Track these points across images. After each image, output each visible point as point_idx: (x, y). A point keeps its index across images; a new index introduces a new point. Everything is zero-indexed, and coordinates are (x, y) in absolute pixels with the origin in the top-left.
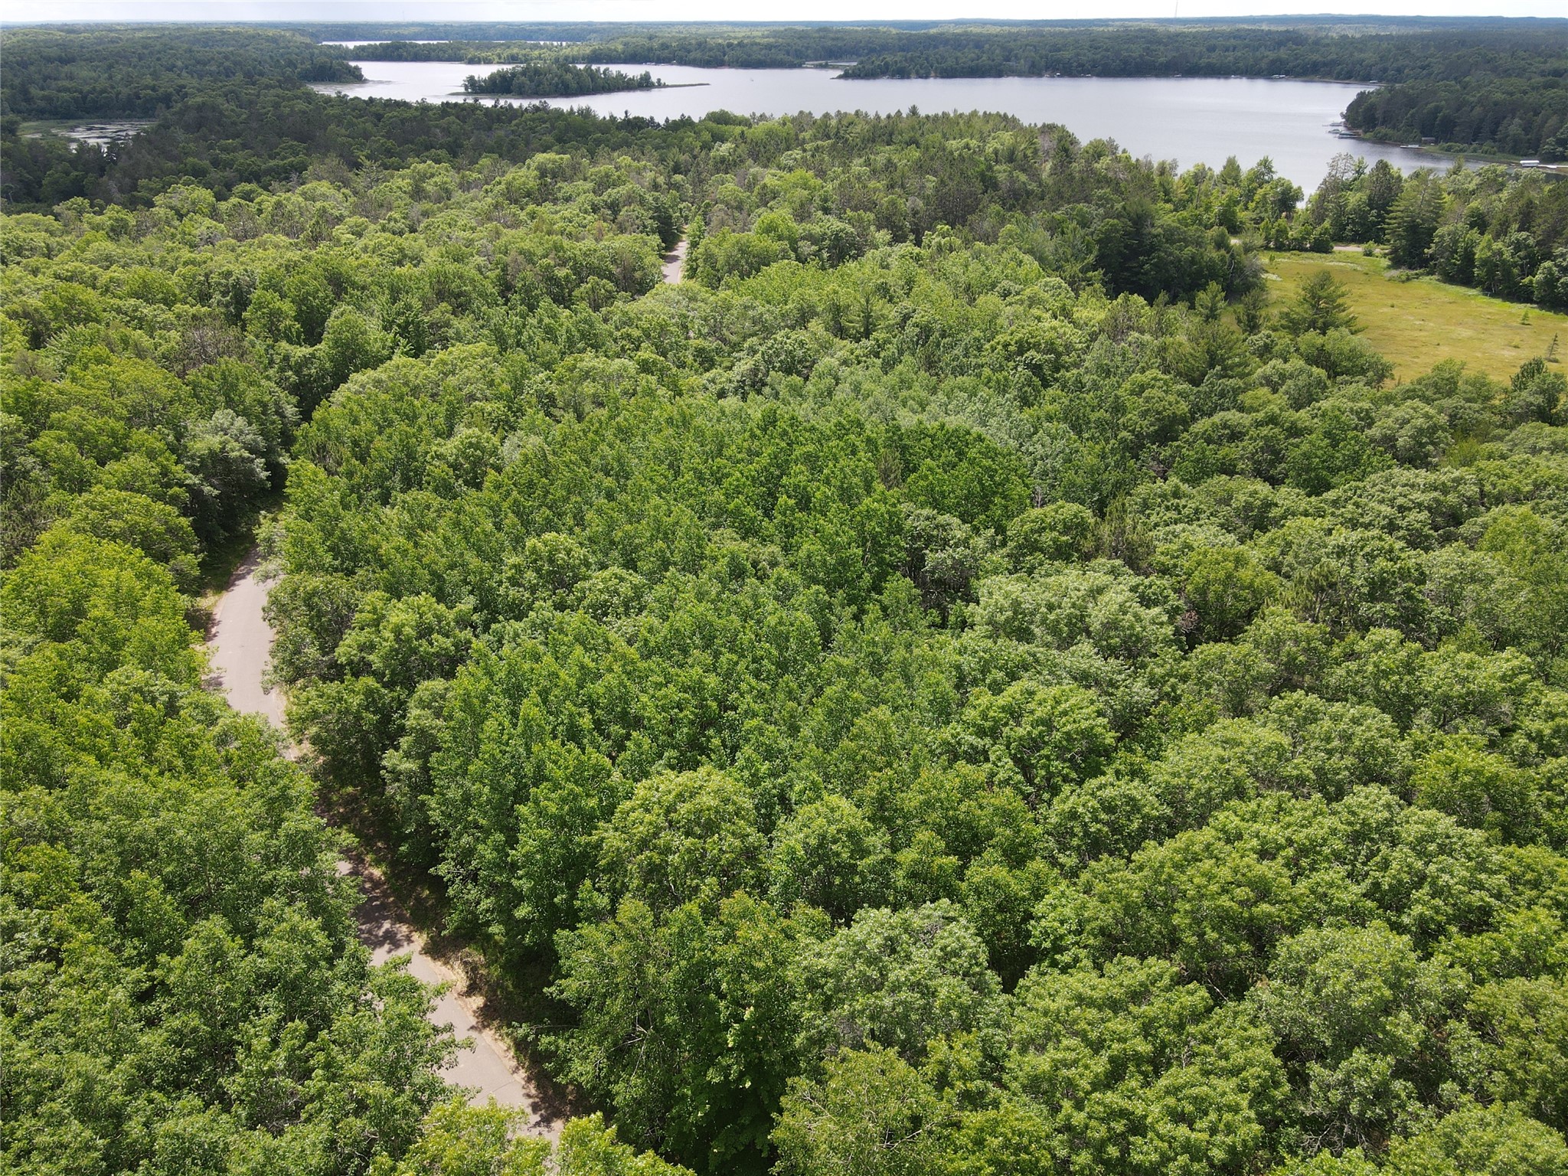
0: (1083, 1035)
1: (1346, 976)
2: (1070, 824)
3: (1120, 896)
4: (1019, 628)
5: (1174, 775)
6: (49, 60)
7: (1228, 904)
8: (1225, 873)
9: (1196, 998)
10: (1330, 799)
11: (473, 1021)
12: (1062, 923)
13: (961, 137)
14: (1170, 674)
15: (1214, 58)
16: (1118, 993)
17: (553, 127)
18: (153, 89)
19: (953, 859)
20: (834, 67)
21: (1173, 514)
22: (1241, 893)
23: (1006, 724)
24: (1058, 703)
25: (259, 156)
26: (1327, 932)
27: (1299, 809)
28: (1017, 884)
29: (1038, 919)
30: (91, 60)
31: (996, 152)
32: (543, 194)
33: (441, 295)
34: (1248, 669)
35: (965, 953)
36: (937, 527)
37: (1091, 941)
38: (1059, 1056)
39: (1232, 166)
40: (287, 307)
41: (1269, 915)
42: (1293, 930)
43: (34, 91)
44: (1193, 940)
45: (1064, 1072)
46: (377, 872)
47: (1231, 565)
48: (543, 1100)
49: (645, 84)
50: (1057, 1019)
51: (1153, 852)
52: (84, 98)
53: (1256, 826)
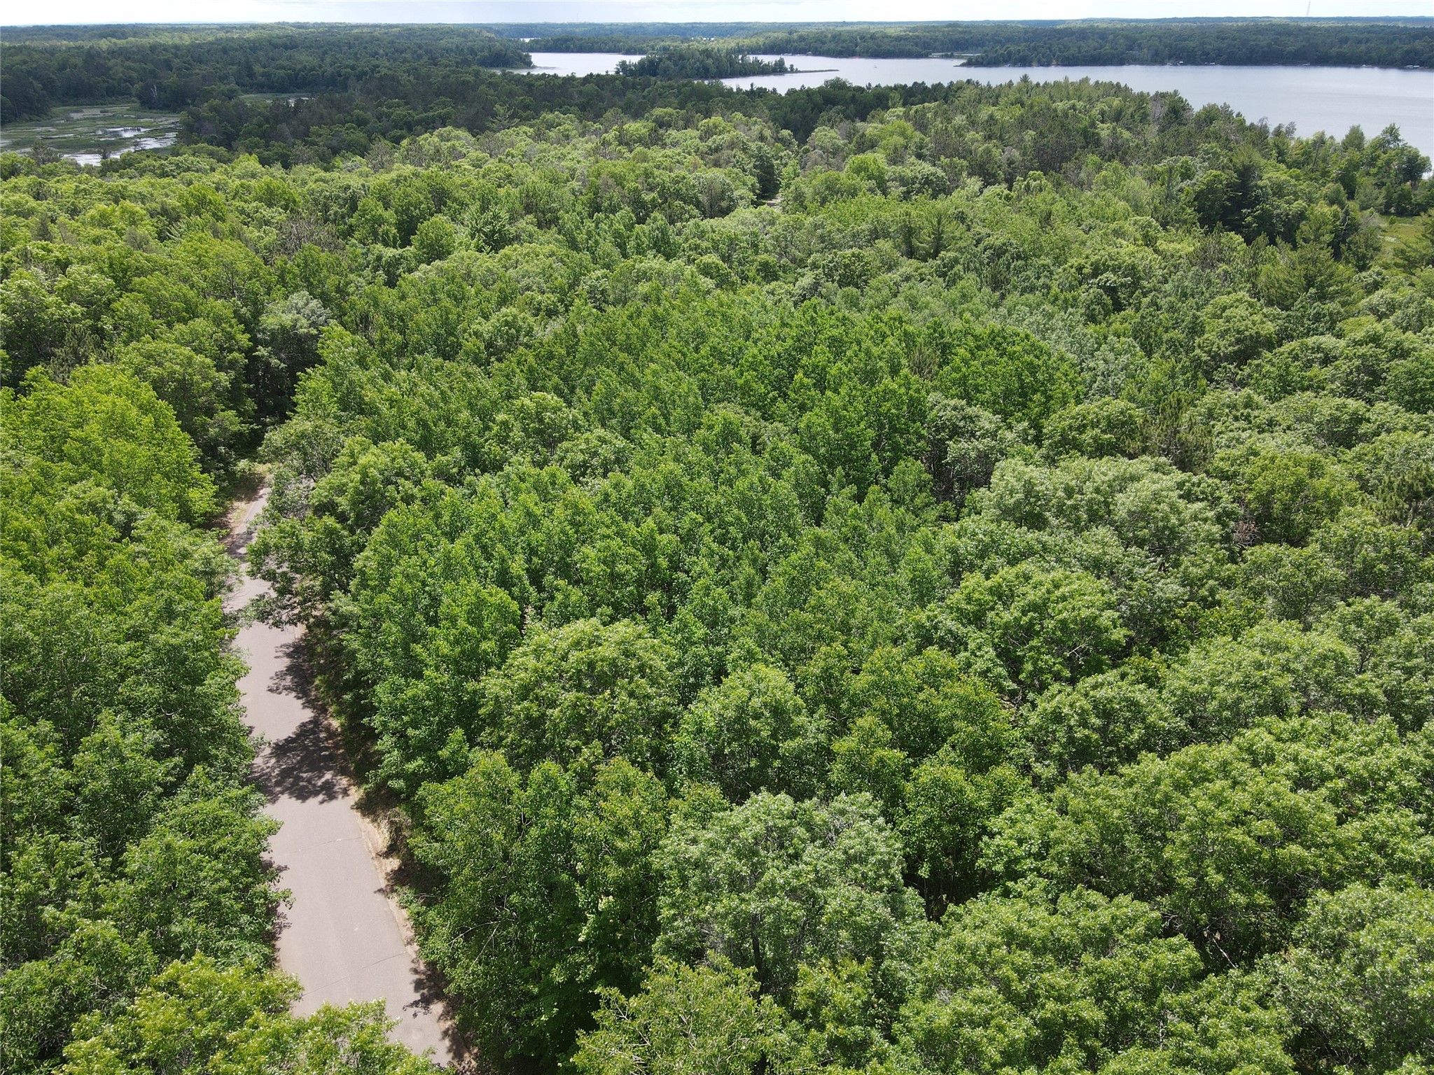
0: (1004, 987)
1: (1404, 953)
2: (1052, 727)
3: (1099, 816)
4: (1030, 514)
5: (1195, 681)
6: (276, 46)
7: (1240, 838)
8: (1241, 799)
9: (1180, 957)
10: (1403, 729)
11: (383, 883)
12: (1020, 842)
13: (1068, 99)
14: (1209, 575)
15: (1346, 49)
16: (1067, 934)
17: (680, 92)
18: (353, 68)
19: (898, 754)
20: (958, 58)
21: (1242, 424)
22: (1264, 826)
23: (992, 609)
24: (1057, 587)
25: (415, 110)
26: (1383, 890)
27: (1359, 732)
28: (975, 792)
29: (992, 836)
30: (310, 47)
31: (1103, 113)
32: (655, 139)
33: (528, 209)
34: (1309, 573)
35: (872, 859)
36: (964, 418)
37: (1054, 869)
38: (965, 1007)
39: (1355, 138)
40: (390, 215)
41: (1301, 861)
42: (1334, 883)
43: (258, 69)
44: (1188, 882)
45: (966, 1031)
46: (336, 723)
47: (1303, 471)
48: (429, 978)
49: (779, 69)
50: (973, 958)
51: (1150, 764)
52: (296, 75)
53: (1295, 747)
